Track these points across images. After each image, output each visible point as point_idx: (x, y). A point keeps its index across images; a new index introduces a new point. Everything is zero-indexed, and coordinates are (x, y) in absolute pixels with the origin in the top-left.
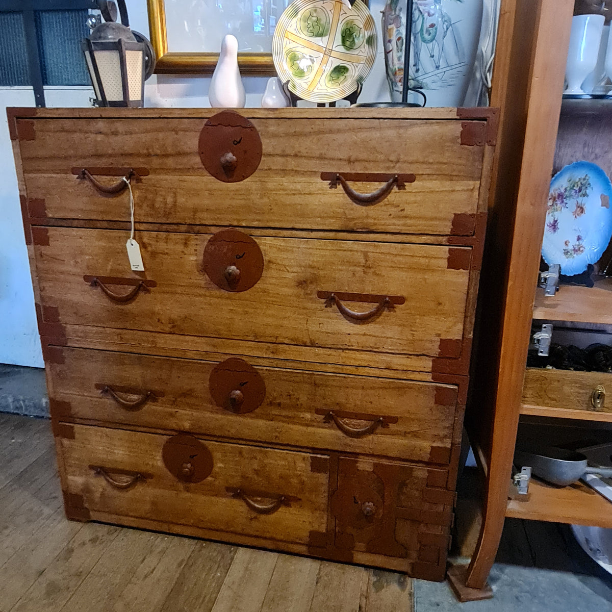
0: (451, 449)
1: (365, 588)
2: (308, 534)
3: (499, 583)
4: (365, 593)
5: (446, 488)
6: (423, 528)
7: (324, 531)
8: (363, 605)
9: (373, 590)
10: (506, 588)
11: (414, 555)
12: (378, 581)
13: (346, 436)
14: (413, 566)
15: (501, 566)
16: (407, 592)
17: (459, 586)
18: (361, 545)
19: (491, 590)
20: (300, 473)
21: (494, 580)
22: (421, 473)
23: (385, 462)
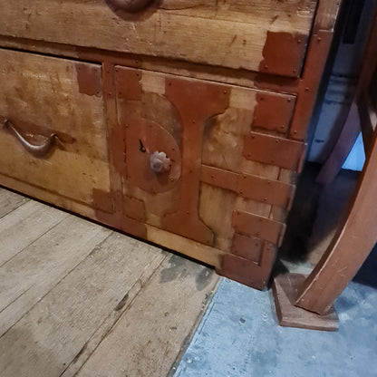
0: (309, 39)
1: (147, 274)
2: (91, 193)
3: (354, 311)
4: (144, 280)
5: (288, 135)
6: (240, 205)
7: (108, 191)
8: (131, 295)
9: (158, 278)
10: (364, 322)
11: (225, 244)
12: (172, 269)
13: (117, 18)
14: (223, 259)
15: (364, 288)
16: (205, 291)
17: (285, 301)
18: (154, 218)
19: (336, 319)
20: (66, 95)
21: (346, 305)
22: (244, 98)
23: (184, 76)
